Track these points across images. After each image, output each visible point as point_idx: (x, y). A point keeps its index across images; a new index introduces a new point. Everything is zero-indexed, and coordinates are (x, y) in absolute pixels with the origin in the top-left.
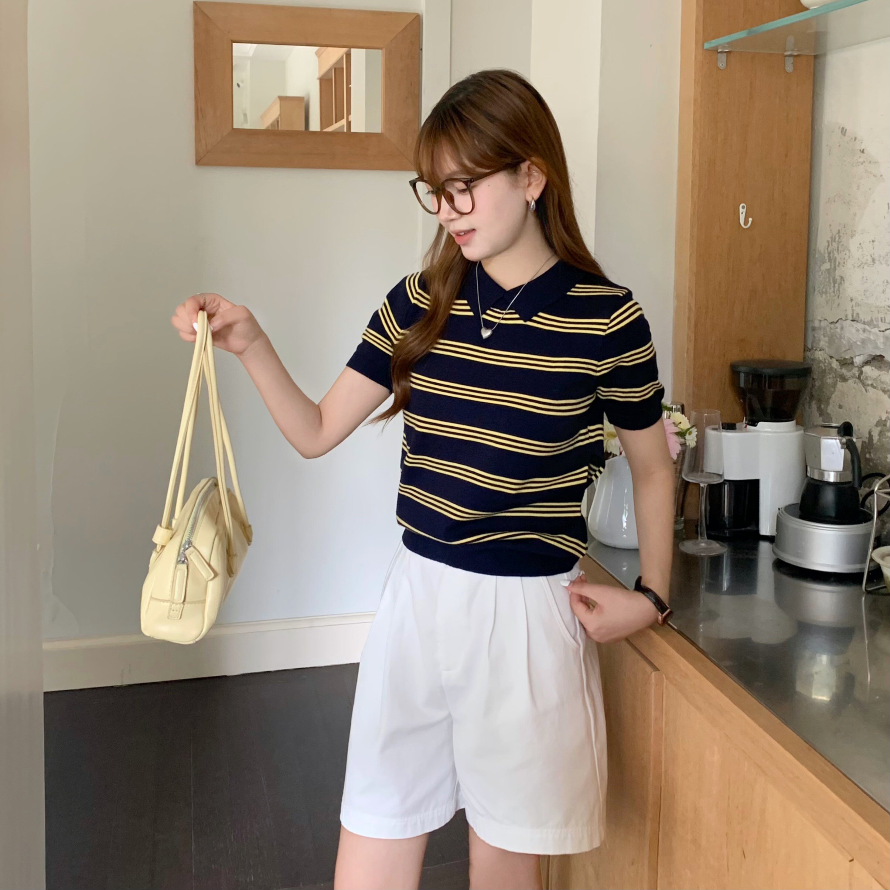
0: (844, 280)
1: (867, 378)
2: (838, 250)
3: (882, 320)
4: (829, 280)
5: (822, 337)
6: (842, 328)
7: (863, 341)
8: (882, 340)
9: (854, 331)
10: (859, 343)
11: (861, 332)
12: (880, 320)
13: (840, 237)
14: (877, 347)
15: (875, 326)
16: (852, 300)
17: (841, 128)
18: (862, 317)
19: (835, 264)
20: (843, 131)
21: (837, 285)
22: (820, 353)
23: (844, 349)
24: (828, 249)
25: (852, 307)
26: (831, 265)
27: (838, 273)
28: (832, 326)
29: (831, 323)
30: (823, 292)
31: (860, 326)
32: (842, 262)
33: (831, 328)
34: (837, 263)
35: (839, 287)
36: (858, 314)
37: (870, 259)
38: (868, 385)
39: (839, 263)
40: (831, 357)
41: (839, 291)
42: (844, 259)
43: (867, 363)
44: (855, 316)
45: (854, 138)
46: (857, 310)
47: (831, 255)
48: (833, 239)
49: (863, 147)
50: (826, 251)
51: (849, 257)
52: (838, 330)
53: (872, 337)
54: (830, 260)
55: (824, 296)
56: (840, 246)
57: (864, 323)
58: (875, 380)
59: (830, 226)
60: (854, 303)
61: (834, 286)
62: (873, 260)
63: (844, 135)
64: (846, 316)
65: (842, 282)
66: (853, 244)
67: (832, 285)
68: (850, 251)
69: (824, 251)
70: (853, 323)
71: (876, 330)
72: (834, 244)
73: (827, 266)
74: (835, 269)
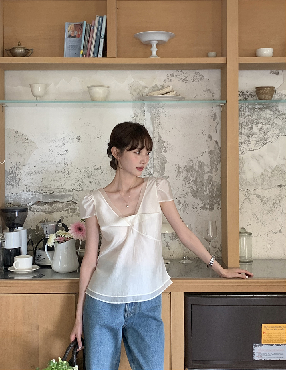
0: (21, 180)
1: (34, 209)
2: (17, 170)
3: (41, 191)
4: (13, 180)
5: (10, 199)
6: (21, 195)
7: (32, 198)
8: (41, 196)
9: (27, 195)
10: (29, 199)
11: (31, 195)
12: (40, 190)
13: (17, 166)
14: (39, 199)
15: (38, 192)
16: (26, 186)
17: (15, 131)
18: (31, 190)
19: (15, 175)
20: (16, 132)
21: (17, 182)
22: (8, 205)
23: (22, 202)
24: (11, 170)
25: (26, 187)
26: (13, 175)
27: (17, 177)
28: (15, 195)
29: (15, 194)
30: (10, 184)
31: (29, 193)
32: (19, 174)
33: (14, 196)
34: (17, 174)
35: (19, 182)
36: (29, 190)
37: (33, 172)
38: (35, 211)
39: (18, 174)
40: (14, 205)
41: (19, 183)
42: (21, 173)
43: (33, 205)
44: (28, 190)
45: (22, 135)
46: (29, 188)
47: (13, 172)
48: (14, 167)
49: (27, 138)
50: (10, 171)
51: (23, 172)
52: (19, 196)
53: (36, 196)
54: (12, 173)
55: (10, 186)
56: (17, 169)
57: (33, 192)
58: (38, 209)
59: (12, 162)
60: (27, 186)
61: (16, 182)
62: (35, 173)
63: (17, 133)
64: (23, 191)
65: (20, 180)
66: (25, 168)
67: (15, 181)
68: (23, 170)
69: (9, 171)
70: (26, 193)
71: (39, 193)
72: (14, 168)
73: (12, 175)
74: (16, 176)
